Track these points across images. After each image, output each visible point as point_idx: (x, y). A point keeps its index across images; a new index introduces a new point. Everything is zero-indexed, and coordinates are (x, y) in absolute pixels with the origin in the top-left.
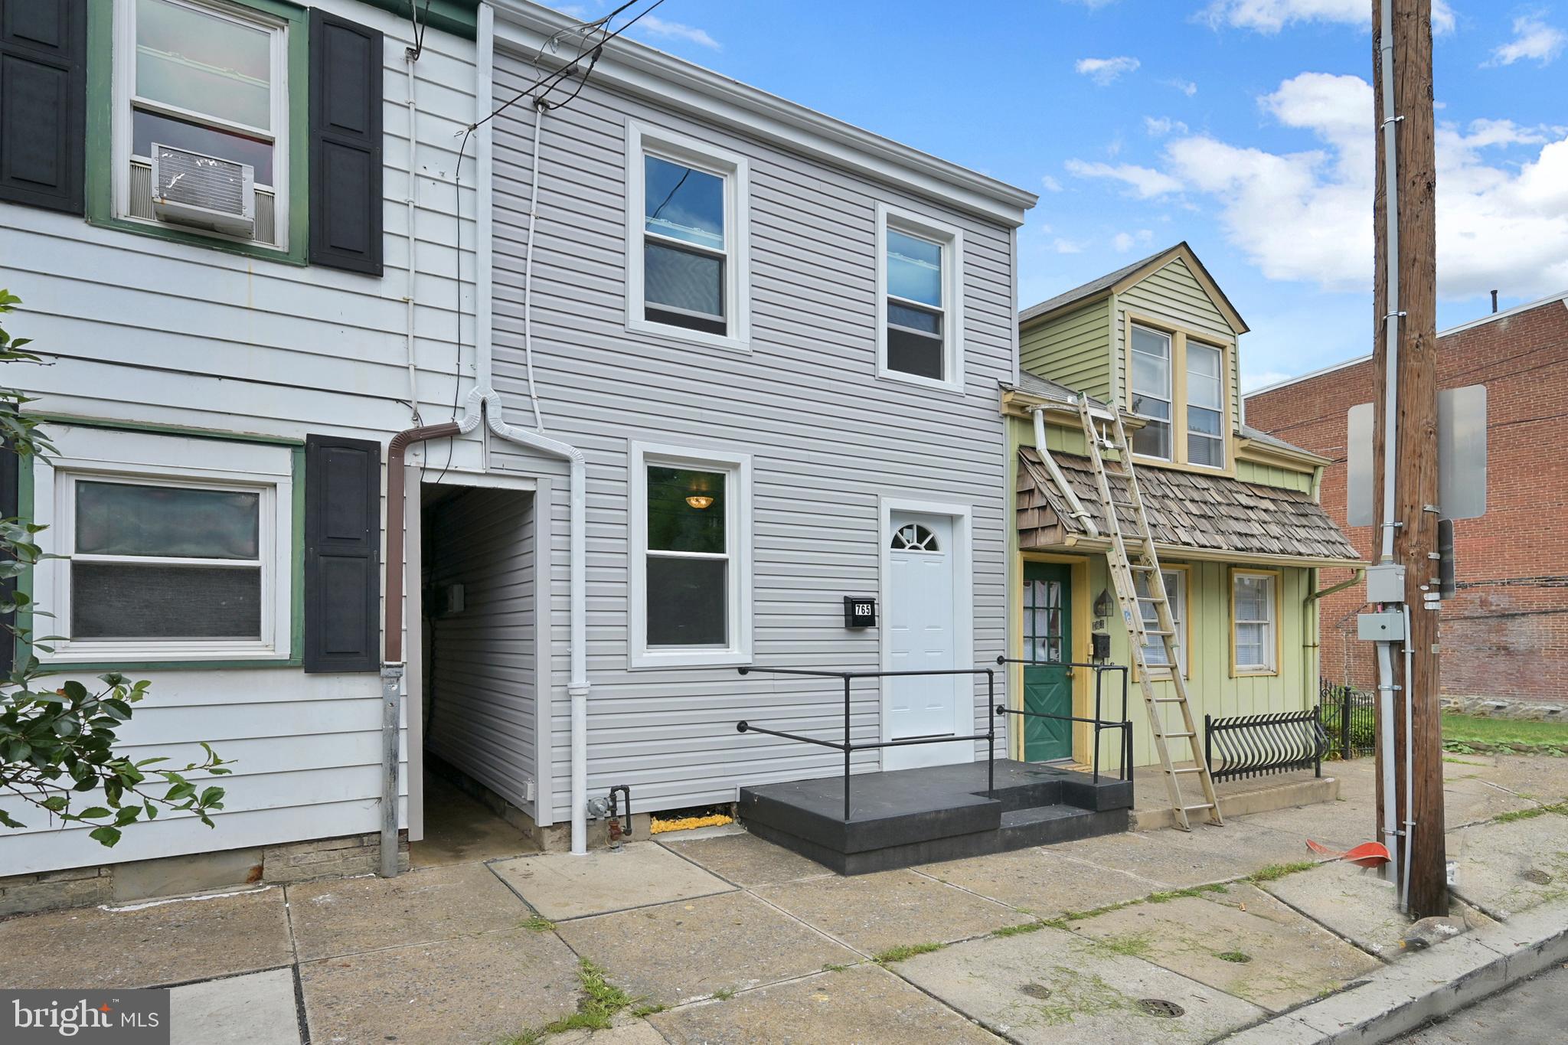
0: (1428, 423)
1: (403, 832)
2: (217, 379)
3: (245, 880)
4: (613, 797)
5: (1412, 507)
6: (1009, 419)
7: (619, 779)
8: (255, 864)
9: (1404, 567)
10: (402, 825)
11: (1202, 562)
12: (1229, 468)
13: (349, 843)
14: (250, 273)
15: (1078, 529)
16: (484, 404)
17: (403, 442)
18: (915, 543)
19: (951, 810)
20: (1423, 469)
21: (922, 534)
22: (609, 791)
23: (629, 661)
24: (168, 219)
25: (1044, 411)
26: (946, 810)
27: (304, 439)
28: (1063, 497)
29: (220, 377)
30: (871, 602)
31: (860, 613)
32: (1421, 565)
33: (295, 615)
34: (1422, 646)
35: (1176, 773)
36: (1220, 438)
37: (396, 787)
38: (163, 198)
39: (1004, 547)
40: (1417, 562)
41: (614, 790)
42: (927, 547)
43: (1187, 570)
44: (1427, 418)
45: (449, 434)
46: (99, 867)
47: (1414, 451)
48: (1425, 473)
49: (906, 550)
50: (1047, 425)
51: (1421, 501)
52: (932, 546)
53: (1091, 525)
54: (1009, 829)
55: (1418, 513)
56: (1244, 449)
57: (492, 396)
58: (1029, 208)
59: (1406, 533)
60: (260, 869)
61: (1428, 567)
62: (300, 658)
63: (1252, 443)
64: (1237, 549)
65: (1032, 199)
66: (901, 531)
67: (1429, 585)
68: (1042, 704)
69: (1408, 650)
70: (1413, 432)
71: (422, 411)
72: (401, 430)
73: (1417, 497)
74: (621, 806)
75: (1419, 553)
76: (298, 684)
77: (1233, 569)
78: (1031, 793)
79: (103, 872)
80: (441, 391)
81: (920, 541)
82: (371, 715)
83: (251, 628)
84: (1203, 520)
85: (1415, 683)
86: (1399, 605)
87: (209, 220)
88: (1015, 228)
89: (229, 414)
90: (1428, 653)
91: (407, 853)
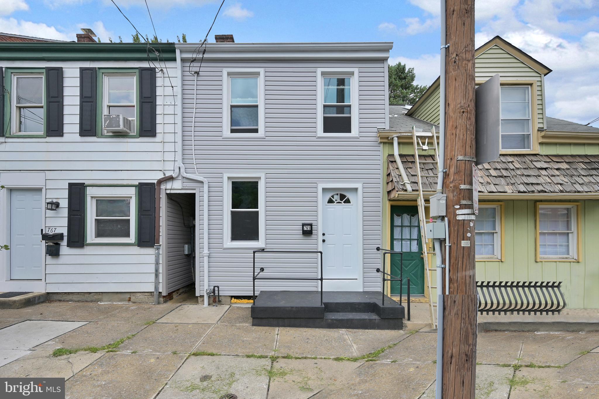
0: (461, 107)
1: (160, 293)
2: (121, 171)
3: (127, 300)
4: (214, 290)
5: (451, 159)
6: (382, 144)
7: (216, 284)
8: (129, 297)
9: (445, 195)
10: (161, 291)
11: (513, 200)
12: (534, 148)
13: (149, 294)
14: (127, 142)
15: (403, 189)
16: (180, 168)
17: (160, 182)
18: (339, 201)
19: (298, 307)
20: (457, 135)
21: (342, 197)
22: (213, 287)
23: (223, 246)
24: (113, 133)
25: (398, 137)
26: (296, 307)
27: (138, 184)
28: (400, 175)
29: (122, 170)
30: (311, 225)
31: (306, 229)
32: (455, 193)
33: (136, 231)
34: (456, 242)
35: (434, 306)
36: (529, 133)
37: (158, 280)
38: (105, 128)
39: (380, 199)
40: (453, 191)
41: (214, 287)
42: (344, 202)
43: (501, 205)
44: (460, 104)
45: (171, 179)
46: (100, 292)
47: (453, 126)
48: (459, 137)
49: (335, 204)
50: (399, 143)
51: (456, 155)
52: (348, 201)
53: (409, 187)
54: (329, 319)
55: (454, 162)
56: (543, 137)
57: (182, 165)
58: (391, 49)
59: (448, 175)
60: (130, 298)
61: (460, 194)
62: (137, 243)
63: (547, 133)
64: (519, 192)
65: (391, 45)
66: (333, 197)
67: (460, 205)
68: (406, 269)
69: (447, 244)
70: (452, 114)
71: (165, 172)
72: (159, 179)
73: (454, 153)
74: (216, 292)
75: (454, 186)
76: (136, 250)
77: (538, 203)
78: (357, 306)
79: (101, 294)
80: (169, 166)
81: (341, 199)
82: (152, 259)
83: (128, 235)
84: (501, 179)
85: (452, 264)
86: (442, 218)
87: (118, 131)
88: (387, 59)
89: (123, 179)
90: (459, 246)
91: (162, 299)
